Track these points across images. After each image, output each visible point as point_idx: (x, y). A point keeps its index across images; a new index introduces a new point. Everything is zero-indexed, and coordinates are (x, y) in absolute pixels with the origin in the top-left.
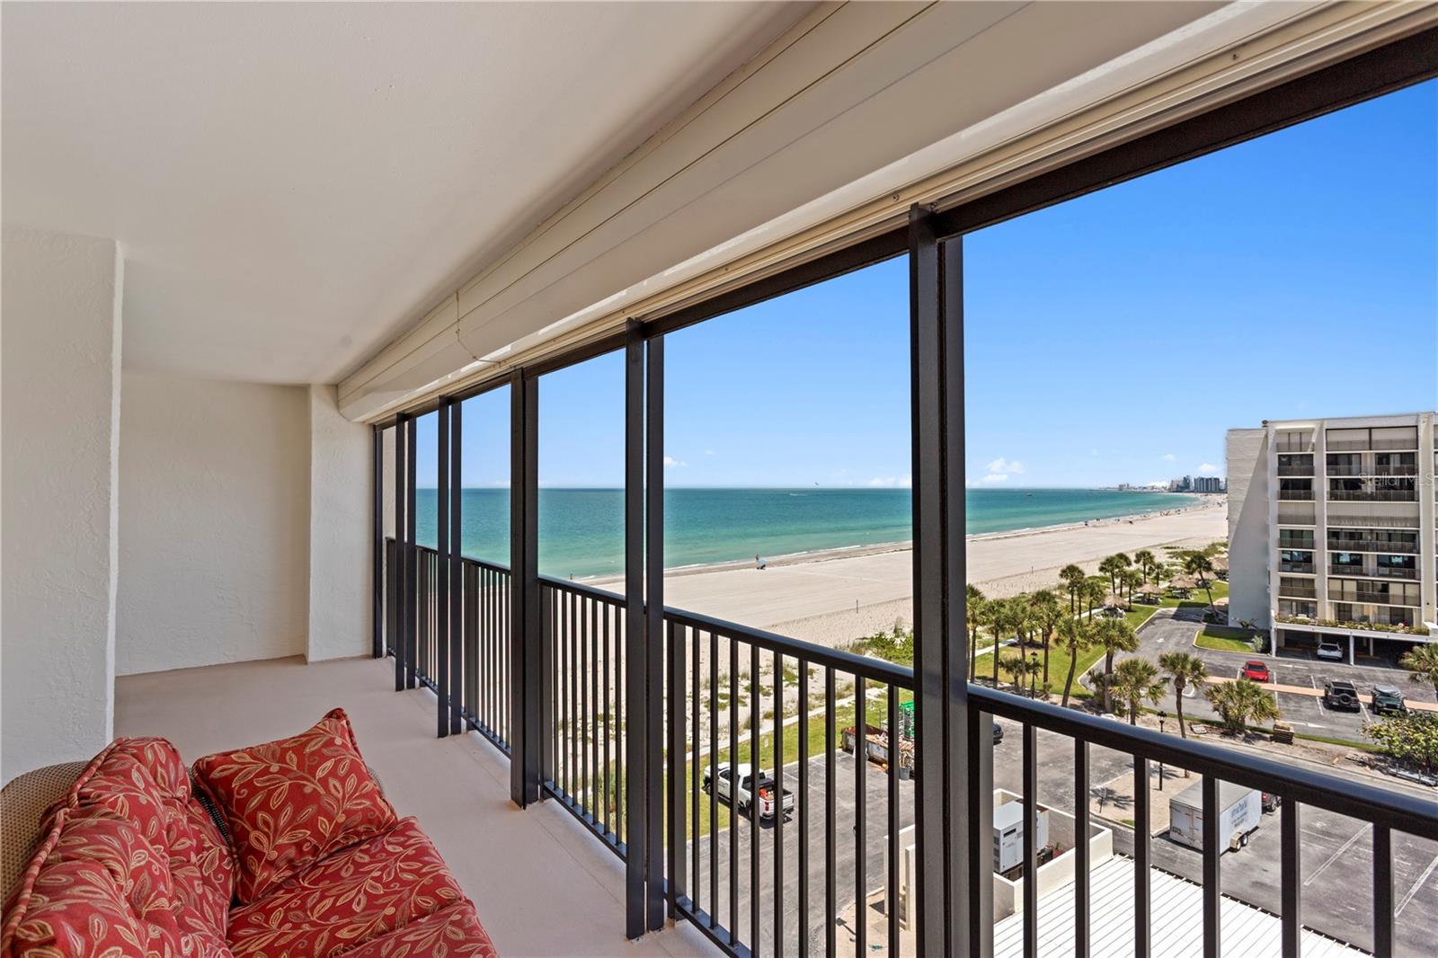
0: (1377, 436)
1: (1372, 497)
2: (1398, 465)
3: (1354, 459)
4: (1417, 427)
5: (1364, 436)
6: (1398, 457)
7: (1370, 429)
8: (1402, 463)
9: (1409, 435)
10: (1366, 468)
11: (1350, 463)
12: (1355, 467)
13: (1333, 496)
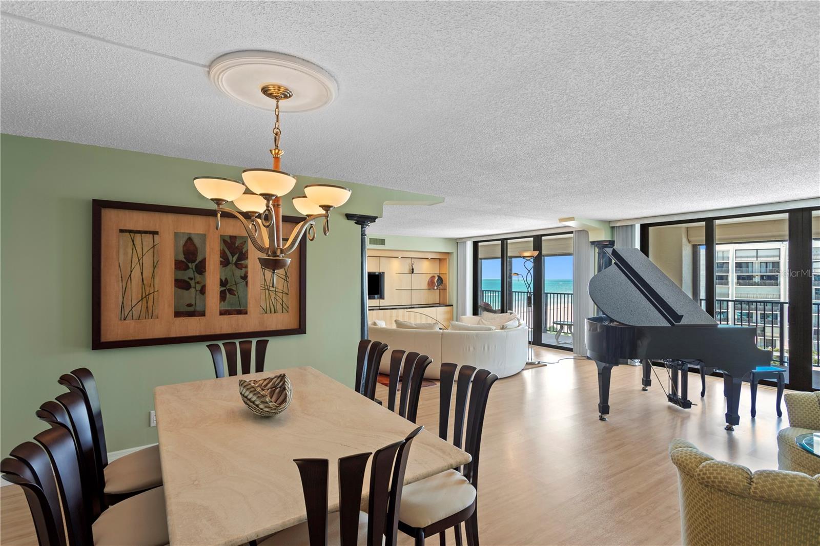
0: (760, 253)
1: (757, 284)
2: (771, 268)
3: (750, 265)
4: (780, 249)
5: (754, 253)
6: (771, 264)
7: (757, 250)
8: (773, 267)
9: (776, 252)
10: (755, 269)
11: (748, 267)
12: (750, 268)
13: (738, 283)
